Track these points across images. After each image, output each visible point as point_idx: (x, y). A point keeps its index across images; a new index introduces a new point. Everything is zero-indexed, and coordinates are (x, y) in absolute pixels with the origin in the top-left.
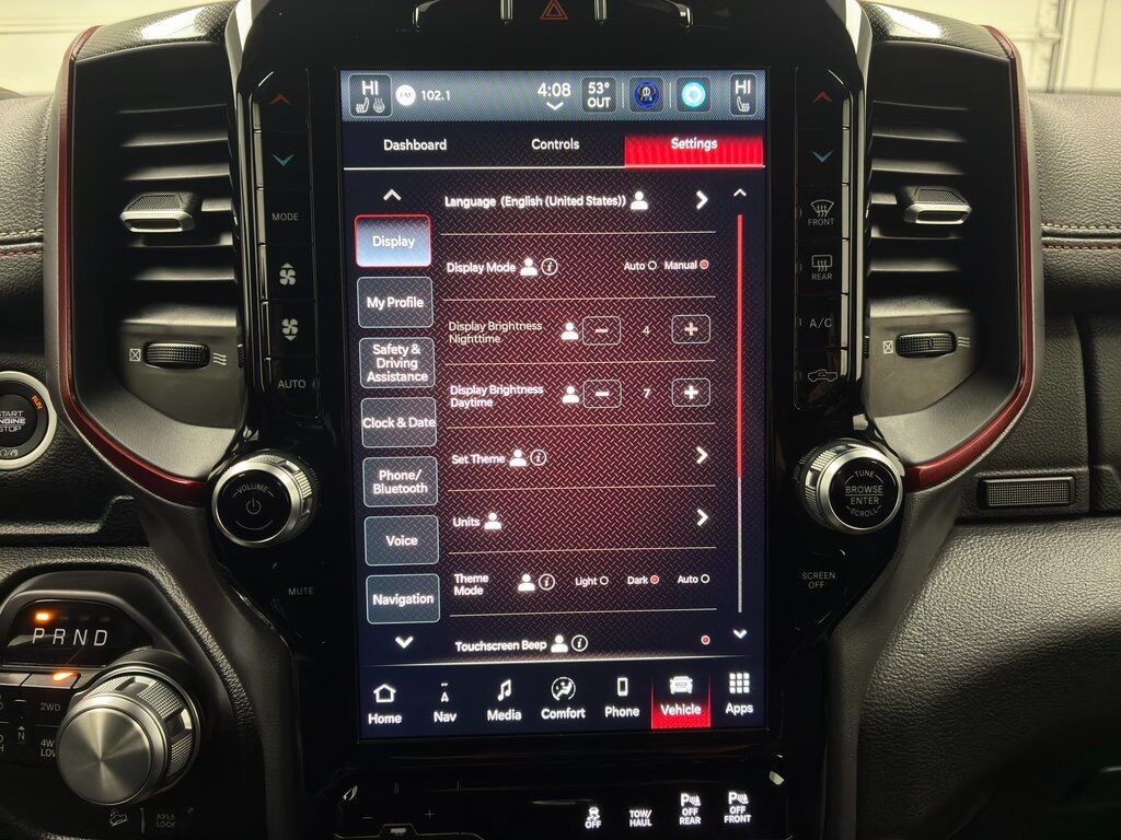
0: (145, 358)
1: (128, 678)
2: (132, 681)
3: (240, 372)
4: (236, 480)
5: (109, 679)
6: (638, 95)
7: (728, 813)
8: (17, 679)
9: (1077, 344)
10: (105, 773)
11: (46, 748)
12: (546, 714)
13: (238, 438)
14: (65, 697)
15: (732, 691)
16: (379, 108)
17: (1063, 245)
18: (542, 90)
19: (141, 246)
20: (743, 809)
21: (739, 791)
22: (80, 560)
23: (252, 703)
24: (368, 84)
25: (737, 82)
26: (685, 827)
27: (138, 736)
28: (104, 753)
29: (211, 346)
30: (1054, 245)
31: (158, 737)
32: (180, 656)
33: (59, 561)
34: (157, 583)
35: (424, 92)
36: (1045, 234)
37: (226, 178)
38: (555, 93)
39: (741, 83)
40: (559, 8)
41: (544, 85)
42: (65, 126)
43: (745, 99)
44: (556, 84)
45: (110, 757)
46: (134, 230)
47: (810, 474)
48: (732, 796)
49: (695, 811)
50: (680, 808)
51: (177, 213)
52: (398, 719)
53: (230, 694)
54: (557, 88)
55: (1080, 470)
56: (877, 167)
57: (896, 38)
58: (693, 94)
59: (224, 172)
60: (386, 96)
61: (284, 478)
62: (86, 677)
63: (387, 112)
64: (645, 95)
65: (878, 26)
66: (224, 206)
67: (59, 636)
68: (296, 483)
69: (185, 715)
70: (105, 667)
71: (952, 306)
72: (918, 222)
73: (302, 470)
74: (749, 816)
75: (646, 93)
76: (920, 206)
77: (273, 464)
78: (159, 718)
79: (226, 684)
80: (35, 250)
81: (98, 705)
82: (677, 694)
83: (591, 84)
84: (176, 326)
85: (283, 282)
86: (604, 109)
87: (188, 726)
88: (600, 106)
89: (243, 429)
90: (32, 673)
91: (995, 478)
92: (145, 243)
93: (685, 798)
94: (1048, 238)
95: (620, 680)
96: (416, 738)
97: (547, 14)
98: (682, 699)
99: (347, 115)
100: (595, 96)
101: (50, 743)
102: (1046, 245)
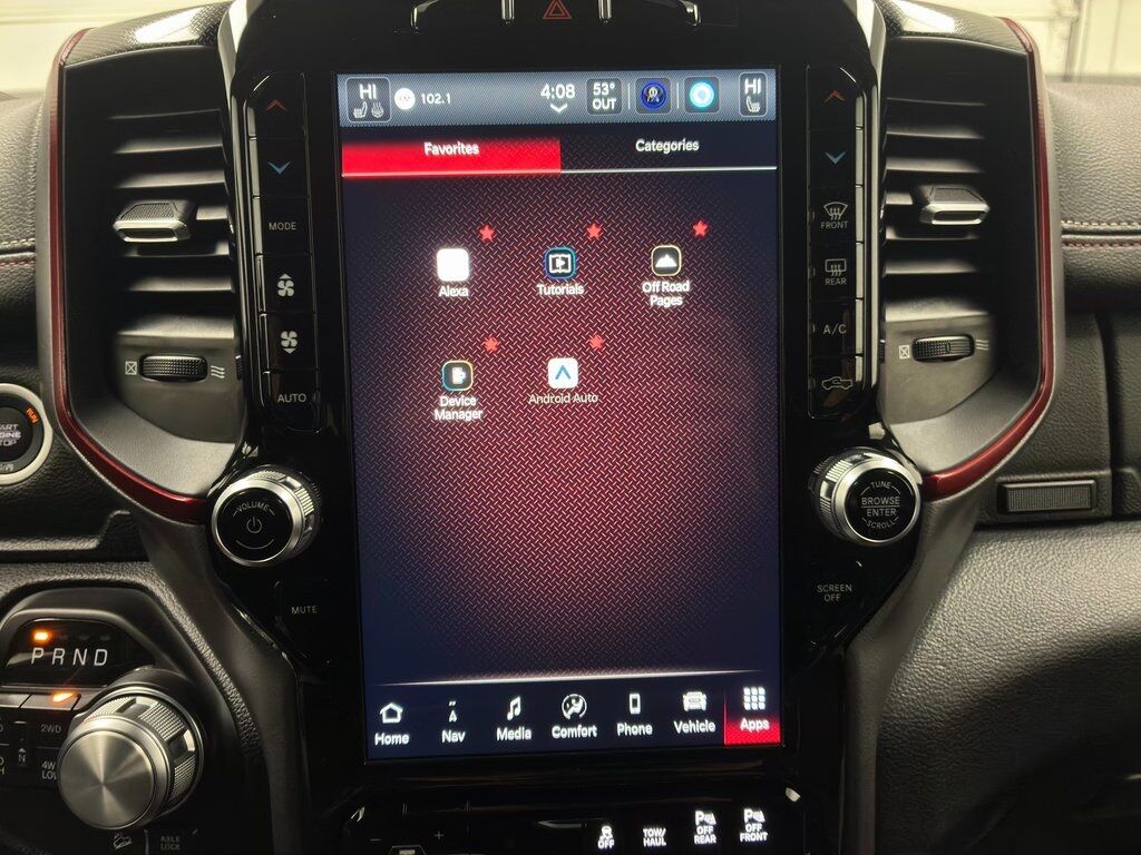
0: (141, 371)
1: (130, 699)
2: (133, 702)
3: (239, 385)
4: (236, 499)
5: (111, 700)
6: (644, 96)
7: (744, 831)
8: (17, 701)
9: (1098, 345)
10: (107, 797)
11: (47, 770)
12: (556, 732)
13: (237, 454)
14: (66, 719)
15: (747, 707)
16: (378, 113)
17: (1083, 243)
18: (546, 92)
19: (134, 254)
20: (759, 826)
21: (755, 807)
22: (78, 577)
23: (256, 724)
24: (366, 87)
25: (747, 81)
26: (700, 846)
27: (140, 759)
28: (106, 778)
29: (208, 359)
30: (1075, 243)
31: (161, 759)
32: (181, 675)
33: (56, 577)
34: (157, 599)
35: (423, 95)
36: (1065, 232)
37: (221, 185)
38: (559, 95)
39: (751, 82)
40: (563, 8)
41: (547, 87)
42: (55, 133)
43: (755, 99)
44: (560, 86)
45: (111, 781)
46: (127, 239)
47: (824, 486)
48: (748, 813)
49: (711, 829)
50: (695, 827)
51: (172, 222)
52: (405, 739)
53: (233, 715)
54: (560, 89)
55: (1102, 473)
56: (893, 166)
57: (911, 33)
58: (702, 94)
59: (218, 179)
60: (385, 100)
61: (285, 495)
62: (87, 698)
63: (385, 117)
64: (651, 96)
65: (892, 21)
66: (219, 214)
67: (58, 655)
68: (297, 501)
69: (188, 737)
70: (105, 688)
71: (972, 308)
72: (934, 222)
73: (303, 486)
74: (765, 834)
75: (653, 93)
76: (936, 206)
77: (274, 481)
78: (161, 739)
79: (229, 704)
80: (27, 260)
81: (99, 727)
82: (690, 711)
83: (596, 85)
84: (172, 339)
85: (282, 293)
86: (610, 111)
87: (191, 747)
88: (606, 108)
89: (242, 446)
90: (31, 694)
91: (1016, 483)
92: (139, 253)
93: (699, 816)
94: (1068, 237)
95: (633, 696)
96: (425, 759)
97: (549, 14)
98: (696, 715)
99: (345, 120)
100: (600, 97)
101: (52, 765)
102: (1066, 243)
